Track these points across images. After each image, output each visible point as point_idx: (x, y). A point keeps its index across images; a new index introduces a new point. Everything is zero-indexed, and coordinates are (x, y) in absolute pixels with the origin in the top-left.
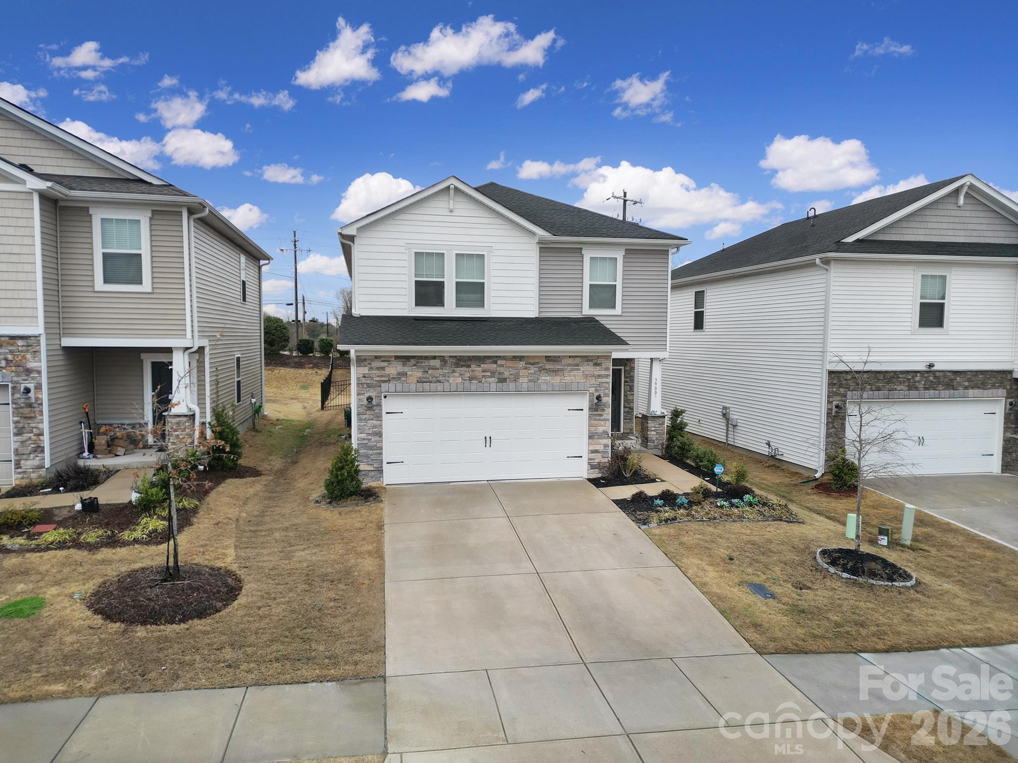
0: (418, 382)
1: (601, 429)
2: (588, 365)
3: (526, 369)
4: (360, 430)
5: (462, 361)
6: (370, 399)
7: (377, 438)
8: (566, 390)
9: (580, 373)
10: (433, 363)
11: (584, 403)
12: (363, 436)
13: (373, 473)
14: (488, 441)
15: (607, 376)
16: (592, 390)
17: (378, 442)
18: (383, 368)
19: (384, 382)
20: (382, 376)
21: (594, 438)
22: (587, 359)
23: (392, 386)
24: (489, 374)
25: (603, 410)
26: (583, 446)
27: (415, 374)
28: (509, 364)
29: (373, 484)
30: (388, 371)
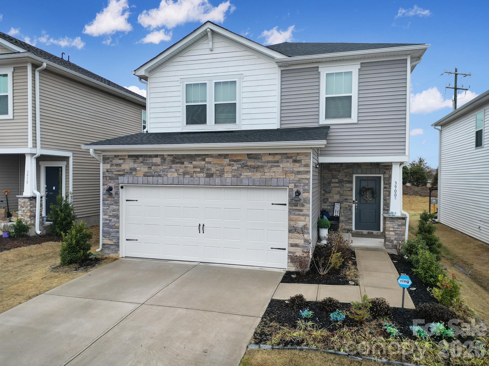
1: (300, 225)
2: (287, 162)
3: (230, 165)
4: (105, 213)
5: (177, 159)
7: (115, 219)
9: (280, 170)
10: (155, 160)
11: (284, 198)
12: (106, 217)
13: (113, 247)
15: (308, 172)
17: (116, 222)
18: (120, 165)
19: (120, 175)
20: (119, 171)
21: (293, 232)
22: (286, 156)
23: (125, 179)
25: (303, 205)
26: (283, 239)
27: (143, 169)
28: (216, 161)
29: (113, 255)
30: (123, 167)
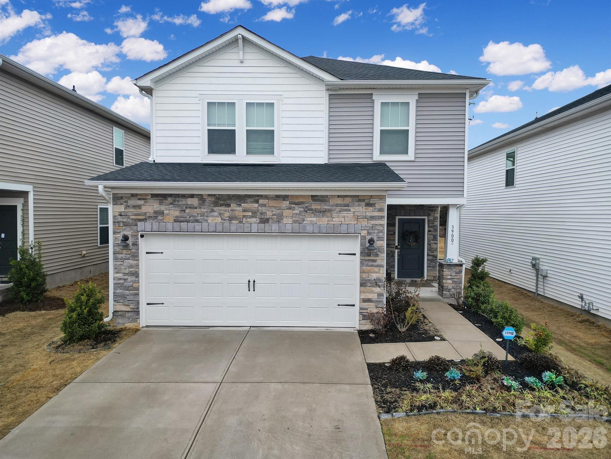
0: (175, 221)
1: (374, 276)
2: (359, 205)
3: (290, 208)
4: (117, 270)
6: (126, 238)
7: (133, 278)
8: (335, 233)
9: (350, 214)
10: (190, 201)
11: (355, 246)
12: (120, 275)
13: (130, 314)
14: (251, 285)
15: (382, 217)
16: (364, 233)
17: (134, 282)
18: (139, 207)
19: (140, 220)
20: (138, 215)
21: (366, 286)
23: (148, 225)
24: (250, 214)
25: (377, 255)
27: (172, 212)
30: (144, 209)
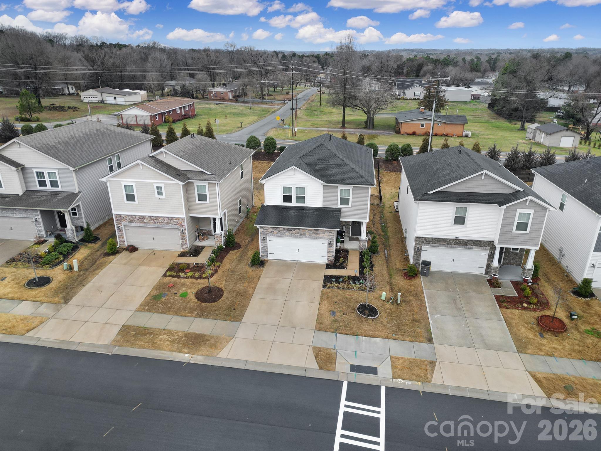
0: (277, 234)
1: (331, 250)
4: (262, 245)
5: (288, 229)
6: (264, 238)
7: (266, 247)
8: (320, 238)
9: (325, 234)
12: (262, 247)
14: (298, 250)
15: (334, 235)
16: (329, 239)
21: (329, 253)
22: (328, 231)
24: (297, 233)
25: (333, 245)
26: (326, 254)
27: (276, 232)
28: (303, 230)
29: (265, 259)
30: (268, 230)
